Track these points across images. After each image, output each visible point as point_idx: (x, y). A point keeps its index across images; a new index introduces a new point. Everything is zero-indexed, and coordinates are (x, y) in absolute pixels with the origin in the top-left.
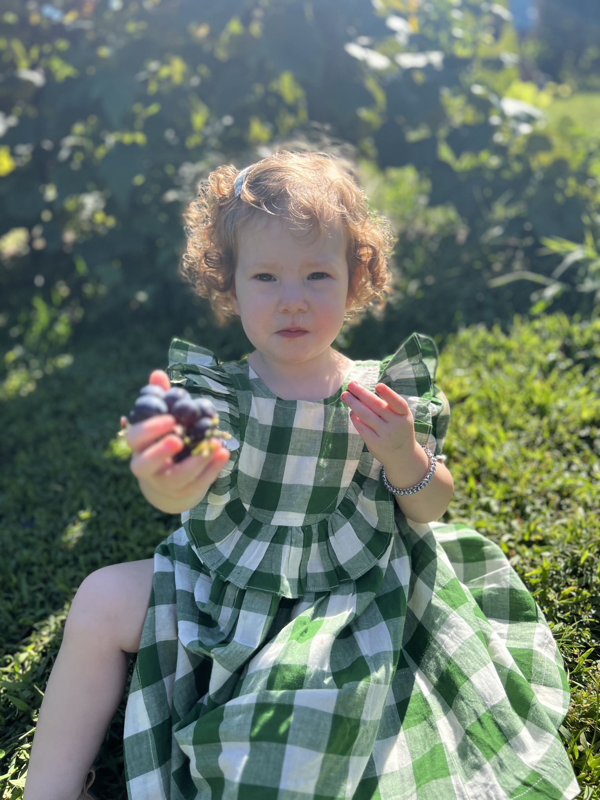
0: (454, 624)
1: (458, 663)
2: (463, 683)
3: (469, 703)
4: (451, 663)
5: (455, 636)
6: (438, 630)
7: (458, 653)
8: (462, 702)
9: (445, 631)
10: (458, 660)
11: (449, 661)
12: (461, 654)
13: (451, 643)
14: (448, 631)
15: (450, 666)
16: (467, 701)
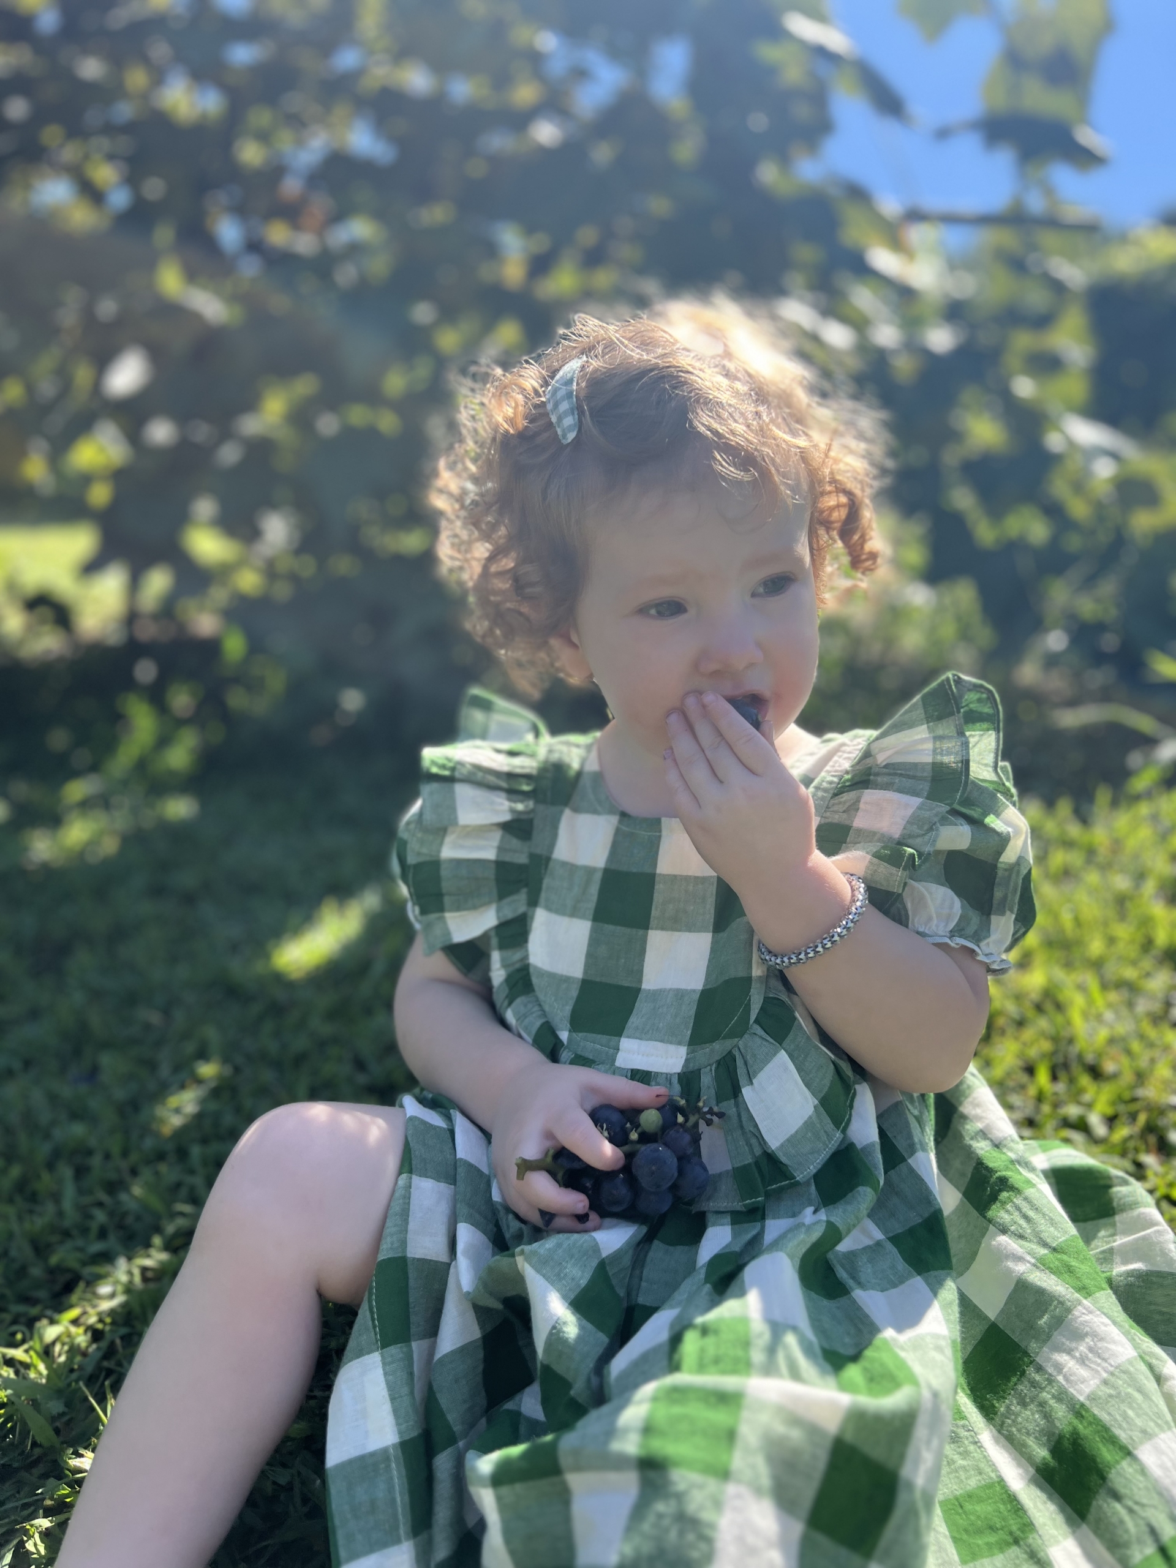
0: (1087, 1329)
1: (1104, 1416)
2: (1117, 1462)
3: (1136, 1508)
4: (1082, 1416)
5: (1090, 1355)
6: (1045, 1341)
7: (1100, 1393)
8: (1118, 1506)
9: (1063, 1344)
10: (1102, 1409)
11: (1079, 1411)
12: (1111, 1396)
13: (1083, 1372)
14: (1074, 1345)
15: (1081, 1423)
16: (1130, 1503)
